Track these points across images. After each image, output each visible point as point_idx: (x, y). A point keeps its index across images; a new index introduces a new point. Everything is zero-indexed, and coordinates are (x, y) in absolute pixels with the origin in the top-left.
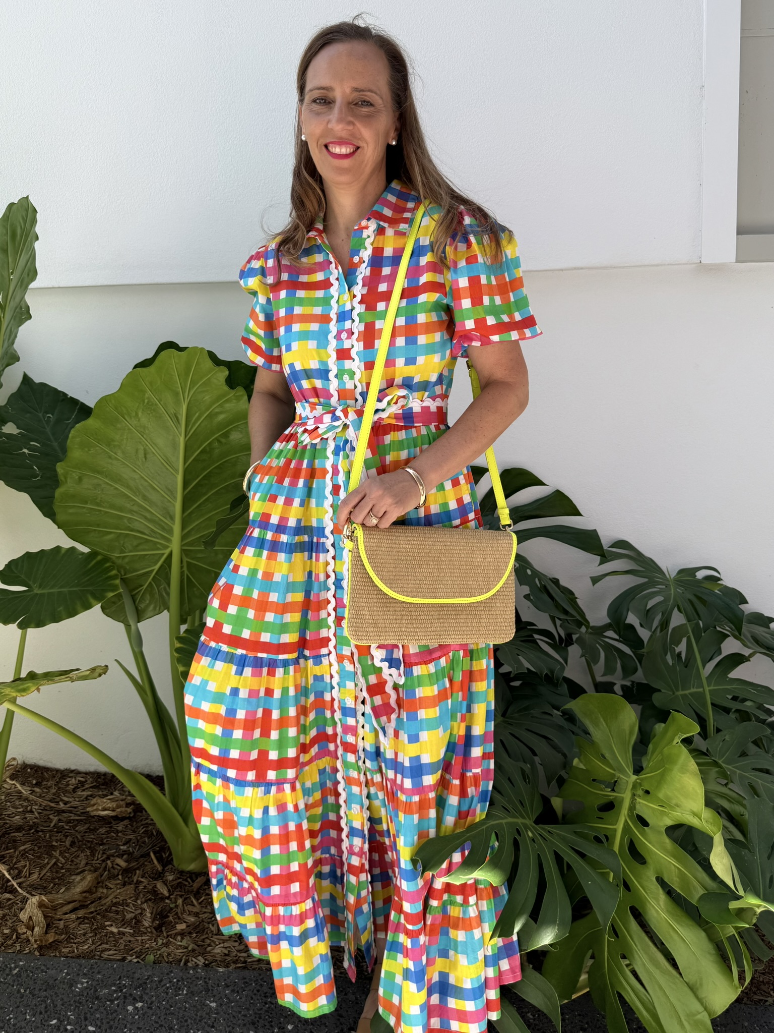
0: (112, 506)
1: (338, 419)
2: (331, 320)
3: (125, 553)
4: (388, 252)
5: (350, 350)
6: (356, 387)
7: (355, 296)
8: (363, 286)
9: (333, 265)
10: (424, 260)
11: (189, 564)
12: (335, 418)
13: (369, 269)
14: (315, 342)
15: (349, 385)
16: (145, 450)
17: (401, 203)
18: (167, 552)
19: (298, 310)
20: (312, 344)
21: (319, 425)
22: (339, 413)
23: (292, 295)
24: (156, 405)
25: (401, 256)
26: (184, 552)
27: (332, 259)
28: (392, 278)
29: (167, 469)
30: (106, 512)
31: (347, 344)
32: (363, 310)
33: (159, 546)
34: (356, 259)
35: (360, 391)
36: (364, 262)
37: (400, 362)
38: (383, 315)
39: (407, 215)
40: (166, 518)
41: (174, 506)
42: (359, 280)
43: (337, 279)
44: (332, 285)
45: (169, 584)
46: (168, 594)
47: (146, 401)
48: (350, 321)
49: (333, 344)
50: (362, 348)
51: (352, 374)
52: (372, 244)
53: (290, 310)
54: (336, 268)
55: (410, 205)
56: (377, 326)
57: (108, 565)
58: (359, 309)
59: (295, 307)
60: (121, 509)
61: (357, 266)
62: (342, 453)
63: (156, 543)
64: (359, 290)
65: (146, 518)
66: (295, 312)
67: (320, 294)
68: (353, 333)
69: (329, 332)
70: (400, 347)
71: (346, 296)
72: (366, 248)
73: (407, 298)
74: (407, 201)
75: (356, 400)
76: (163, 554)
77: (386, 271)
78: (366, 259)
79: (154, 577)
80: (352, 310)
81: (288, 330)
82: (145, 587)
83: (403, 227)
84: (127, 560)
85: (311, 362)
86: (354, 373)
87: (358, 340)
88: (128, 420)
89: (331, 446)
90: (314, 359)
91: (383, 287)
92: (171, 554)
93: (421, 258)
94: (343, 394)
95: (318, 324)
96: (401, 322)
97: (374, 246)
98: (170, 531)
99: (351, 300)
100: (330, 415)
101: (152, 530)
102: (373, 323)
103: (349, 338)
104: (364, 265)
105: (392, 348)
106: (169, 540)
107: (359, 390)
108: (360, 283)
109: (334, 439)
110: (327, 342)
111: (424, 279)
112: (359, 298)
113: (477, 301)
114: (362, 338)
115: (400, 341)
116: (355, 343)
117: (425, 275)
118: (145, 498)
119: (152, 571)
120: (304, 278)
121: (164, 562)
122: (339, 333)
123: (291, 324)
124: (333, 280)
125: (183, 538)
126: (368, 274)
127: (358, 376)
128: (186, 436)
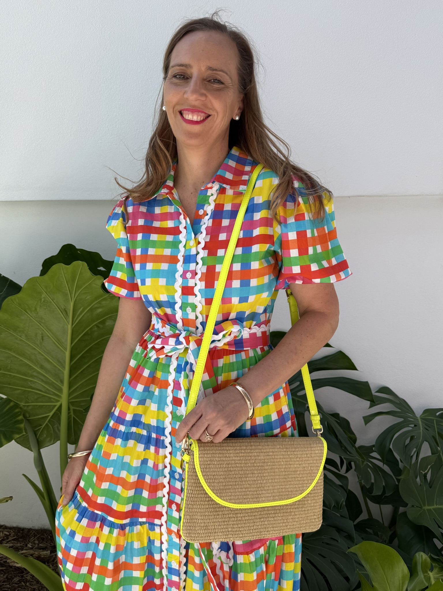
0: (19, 372)
1: (181, 343)
2: (179, 261)
3: (29, 403)
4: (228, 207)
5: (193, 287)
6: (197, 317)
7: (199, 243)
8: (207, 234)
9: (182, 217)
10: (257, 216)
11: (74, 410)
12: (178, 343)
13: (211, 220)
14: (164, 280)
15: (192, 316)
16: (42, 334)
17: (240, 167)
18: (58, 404)
19: (151, 251)
20: (162, 281)
21: (165, 346)
22: (181, 339)
23: (146, 238)
24: (50, 302)
25: (238, 211)
26: (70, 403)
27: (181, 211)
28: (229, 229)
29: (58, 347)
30: (15, 376)
31: (191, 283)
32: (206, 255)
33: (52, 400)
34: (201, 212)
35: (201, 321)
36: (207, 214)
37: (235, 300)
38: (221, 260)
39: (245, 177)
40: (57, 381)
41: (63, 373)
42: (203, 229)
43: (185, 228)
44: (181, 232)
45: (60, 424)
46: (59, 430)
47: (43, 300)
48: (195, 264)
49: (179, 281)
50: (203, 287)
51: (194, 307)
52: (215, 201)
53: (145, 251)
54: (185, 218)
55: (248, 168)
56: (217, 270)
57: (17, 410)
58: (203, 254)
59: (150, 249)
60: (25, 375)
61: (201, 217)
62: (183, 372)
63: (50, 398)
64: (203, 237)
65: (42, 381)
66: (149, 253)
67: (169, 238)
68: (196, 274)
69: (176, 271)
70: (236, 289)
71: (192, 243)
72: (209, 204)
73: (243, 246)
74: (245, 165)
75: (197, 328)
76: (55, 406)
77: (225, 222)
78: (209, 213)
79: (49, 420)
80: (197, 254)
81: (143, 267)
82: (43, 426)
83: (242, 188)
84: (30, 408)
85: (161, 295)
86: (196, 307)
87: (200, 280)
88: (29, 313)
89: (174, 364)
90: (163, 294)
91: (222, 237)
92: (61, 406)
93: (255, 214)
94: (186, 322)
95: (168, 264)
96: (237, 267)
97: (217, 202)
98: (60, 390)
99: (197, 246)
100: (175, 339)
101: (47, 389)
102: (214, 267)
103: (193, 277)
104: (207, 217)
105: (228, 289)
106: (60, 397)
107: (200, 319)
108: (204, 232)
109: (177, 358)
110: (174, 280)
111: (257, 232)
112: (202, 245)
113: (303, 251)
114: (204, 278)
115: (236, 284)
116: (198, 282)
117: (258, 229)
118: (42, 367)
119: (48, 416)
120: (157, 224)
121: (57, 410)
122: (185, 272)
123: (146, 263)
124: (181, 228)
125: (70, 395)
126: (210, 224)
127: (199, 308)
128: (72, 324)
